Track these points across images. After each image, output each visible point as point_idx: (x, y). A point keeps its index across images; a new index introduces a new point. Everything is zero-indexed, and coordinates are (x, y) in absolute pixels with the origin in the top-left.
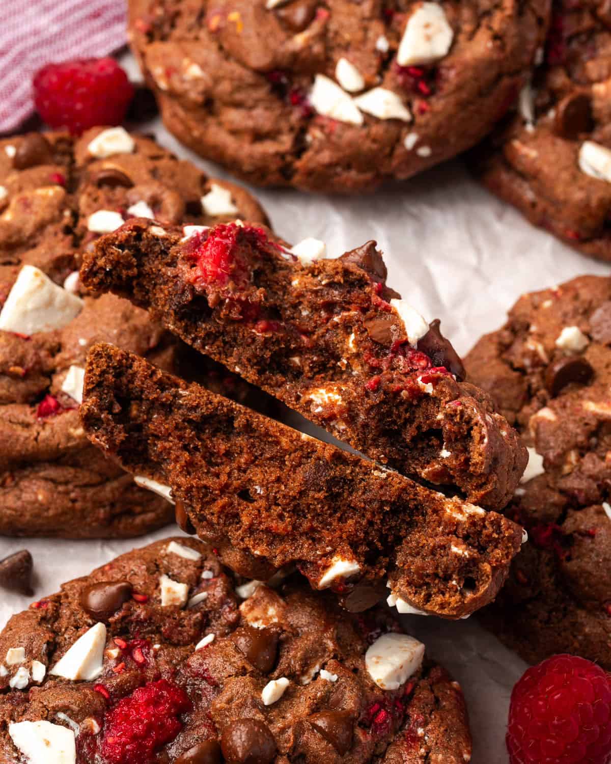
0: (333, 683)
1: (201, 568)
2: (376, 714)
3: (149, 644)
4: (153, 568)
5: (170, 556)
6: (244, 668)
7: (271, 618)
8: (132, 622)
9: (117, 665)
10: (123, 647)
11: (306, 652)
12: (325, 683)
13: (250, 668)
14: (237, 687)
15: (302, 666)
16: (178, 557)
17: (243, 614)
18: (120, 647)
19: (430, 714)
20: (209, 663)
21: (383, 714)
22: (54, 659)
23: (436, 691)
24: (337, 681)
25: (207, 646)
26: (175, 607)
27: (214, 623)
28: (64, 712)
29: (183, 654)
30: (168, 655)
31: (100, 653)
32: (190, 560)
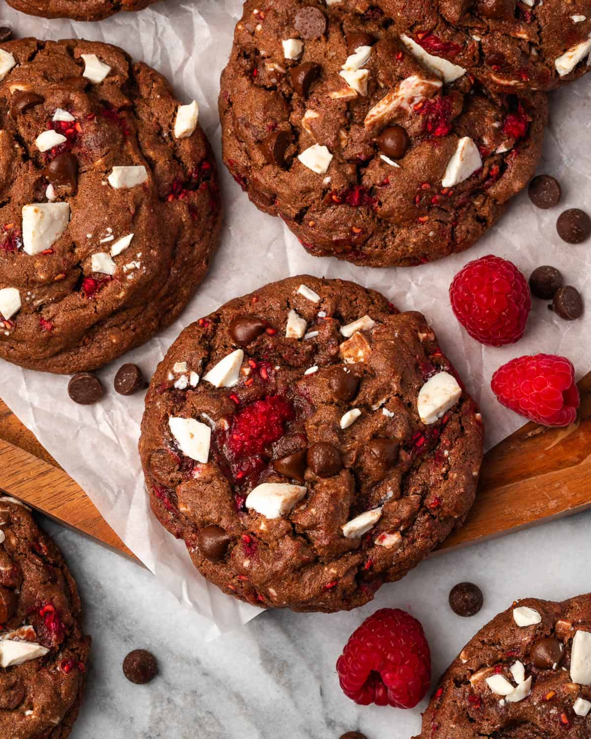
0: (390, 418)
1: (318, 308)
2: (417, 440)
3: (272, 367)
4: (285, 304)
5: (300, 296)
6: (332, 399)
7: (360, 358)
8: (262, 349)
9: (248, 380)
10: (254, 367)
11: (378, 390)
12: (385, 417)
13: (336, 400)
14: (325, 414)
15: (373, 400)
16: (304, 298)
17: (341, 351)
18: (251, 367)
19: (455, 440)
20: (310, 389)
21: (422, 440)
22: (207, 368)
23: (463, 422)
24: (393, 417)
25: (312, 375)
26: (295, 339)
27: (321, 352)
28: (207, 413)
29: (295, 376)
30: (284, 376)
31: (238, 369)
32: (312, 302)
